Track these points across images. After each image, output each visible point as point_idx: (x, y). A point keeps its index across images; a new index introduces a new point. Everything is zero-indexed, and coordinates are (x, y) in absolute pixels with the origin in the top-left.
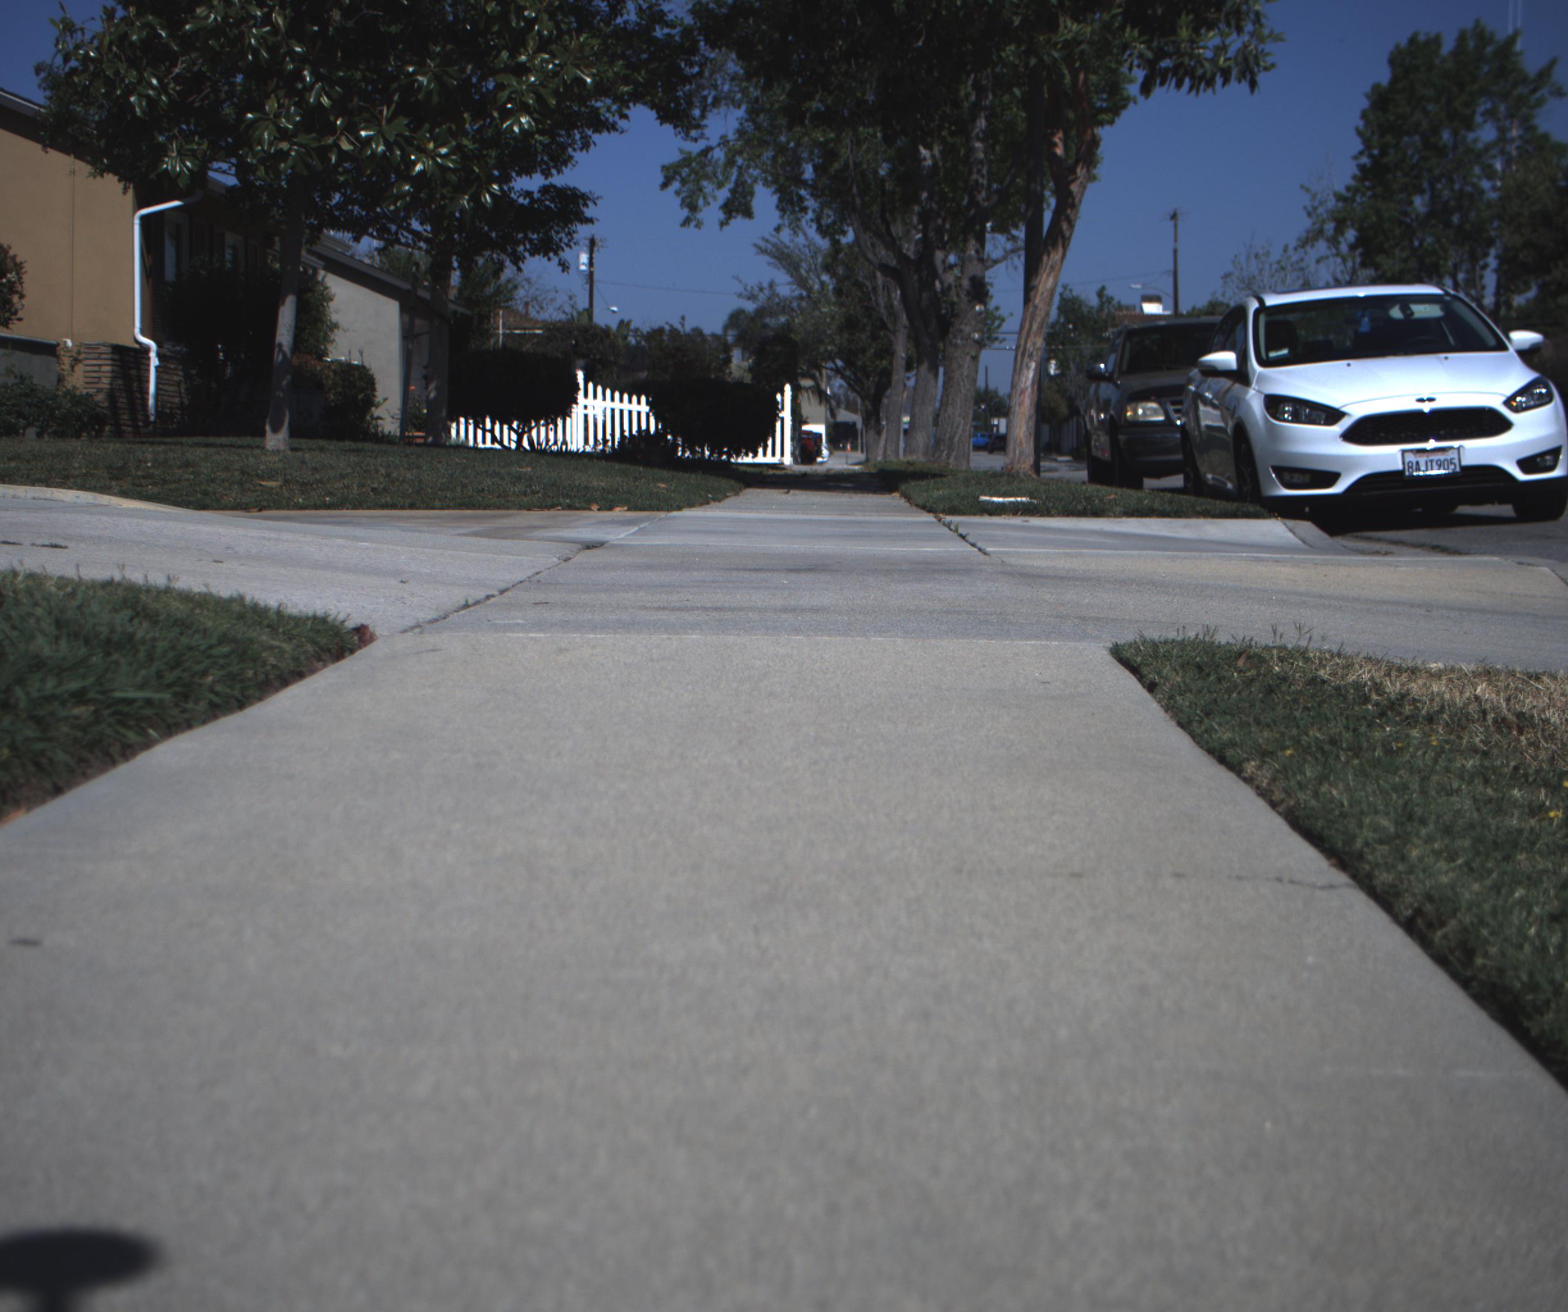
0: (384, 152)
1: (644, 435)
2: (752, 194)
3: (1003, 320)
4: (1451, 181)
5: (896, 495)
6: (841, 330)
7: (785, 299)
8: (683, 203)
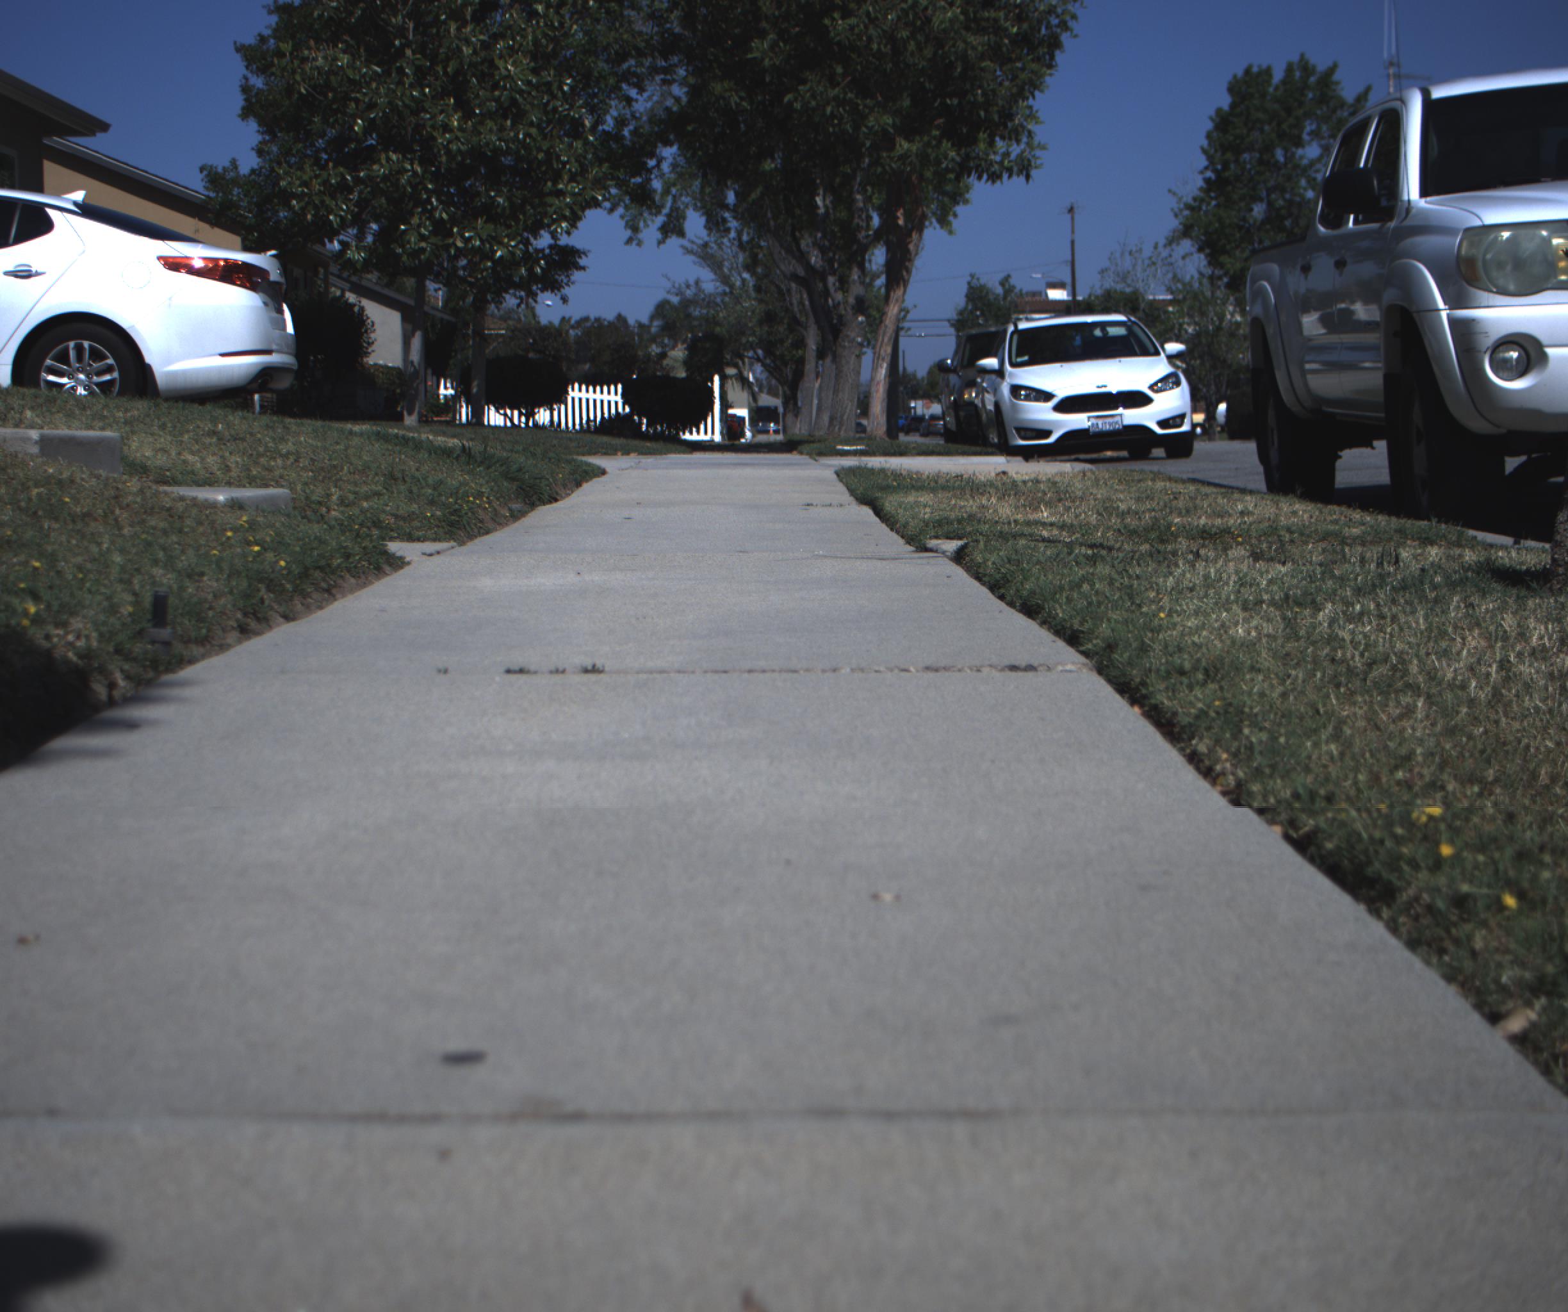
0: (479, 247)
1: (620, 416)
2: (684, 218)
3: (908, 312)
4: (1283, 190)
5: (795, 452)
6: (761, 323)
7: (710, 295)
8: (627, 226)
